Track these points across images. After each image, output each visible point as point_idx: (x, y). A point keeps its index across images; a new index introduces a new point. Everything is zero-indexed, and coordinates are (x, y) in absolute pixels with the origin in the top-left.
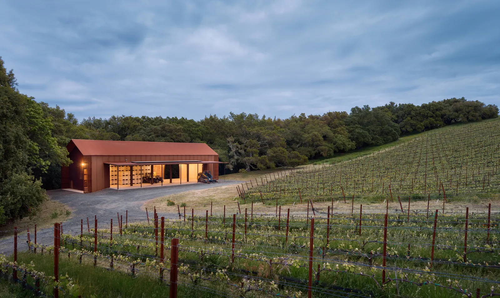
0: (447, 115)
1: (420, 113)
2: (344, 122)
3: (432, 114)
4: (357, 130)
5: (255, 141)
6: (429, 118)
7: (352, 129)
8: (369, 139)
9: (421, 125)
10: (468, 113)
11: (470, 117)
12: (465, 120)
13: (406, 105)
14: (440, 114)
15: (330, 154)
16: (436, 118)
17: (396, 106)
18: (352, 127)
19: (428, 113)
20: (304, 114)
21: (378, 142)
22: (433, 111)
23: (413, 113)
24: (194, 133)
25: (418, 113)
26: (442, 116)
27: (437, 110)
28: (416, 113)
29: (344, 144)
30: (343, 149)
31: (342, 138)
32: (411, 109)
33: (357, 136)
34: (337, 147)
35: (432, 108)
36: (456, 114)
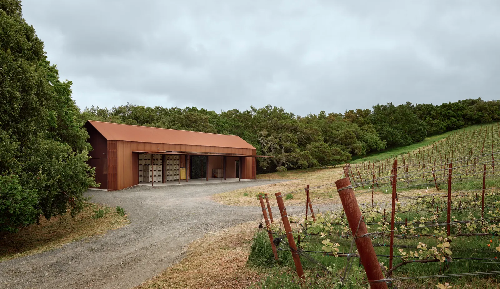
0: (469, 115)
1: (441, 113)
2: (370, 120)
3: (453, 114)
4: (385, 128)
5: (291, 135)
6: (451, 118)
7: (379, 127)
8: (398, 138)
9: (444, 125)
10: (493, 112)
11: (495, 117)
12: (490, 119)
13: (424, 105)
14: (462, 114)
15: (363, 154)
16: (458, 119)
17: (413, 106)
18: (379, 126)
19: (449, 113)
20: (324, 112)
21: (407, 142)
22: (454, 110)
23: (433, 113)
24: (220, 125)
25: (438, 113)
26: (464, 116)
27: (458, 109)
28: (436, 113)
29: (376, 143)
30: (376, 147)
31: (373, 136)
32: (430, 109)
33: (386, 135)
34: (369, 146)
35: (453, 107)
36: (480, 113)
